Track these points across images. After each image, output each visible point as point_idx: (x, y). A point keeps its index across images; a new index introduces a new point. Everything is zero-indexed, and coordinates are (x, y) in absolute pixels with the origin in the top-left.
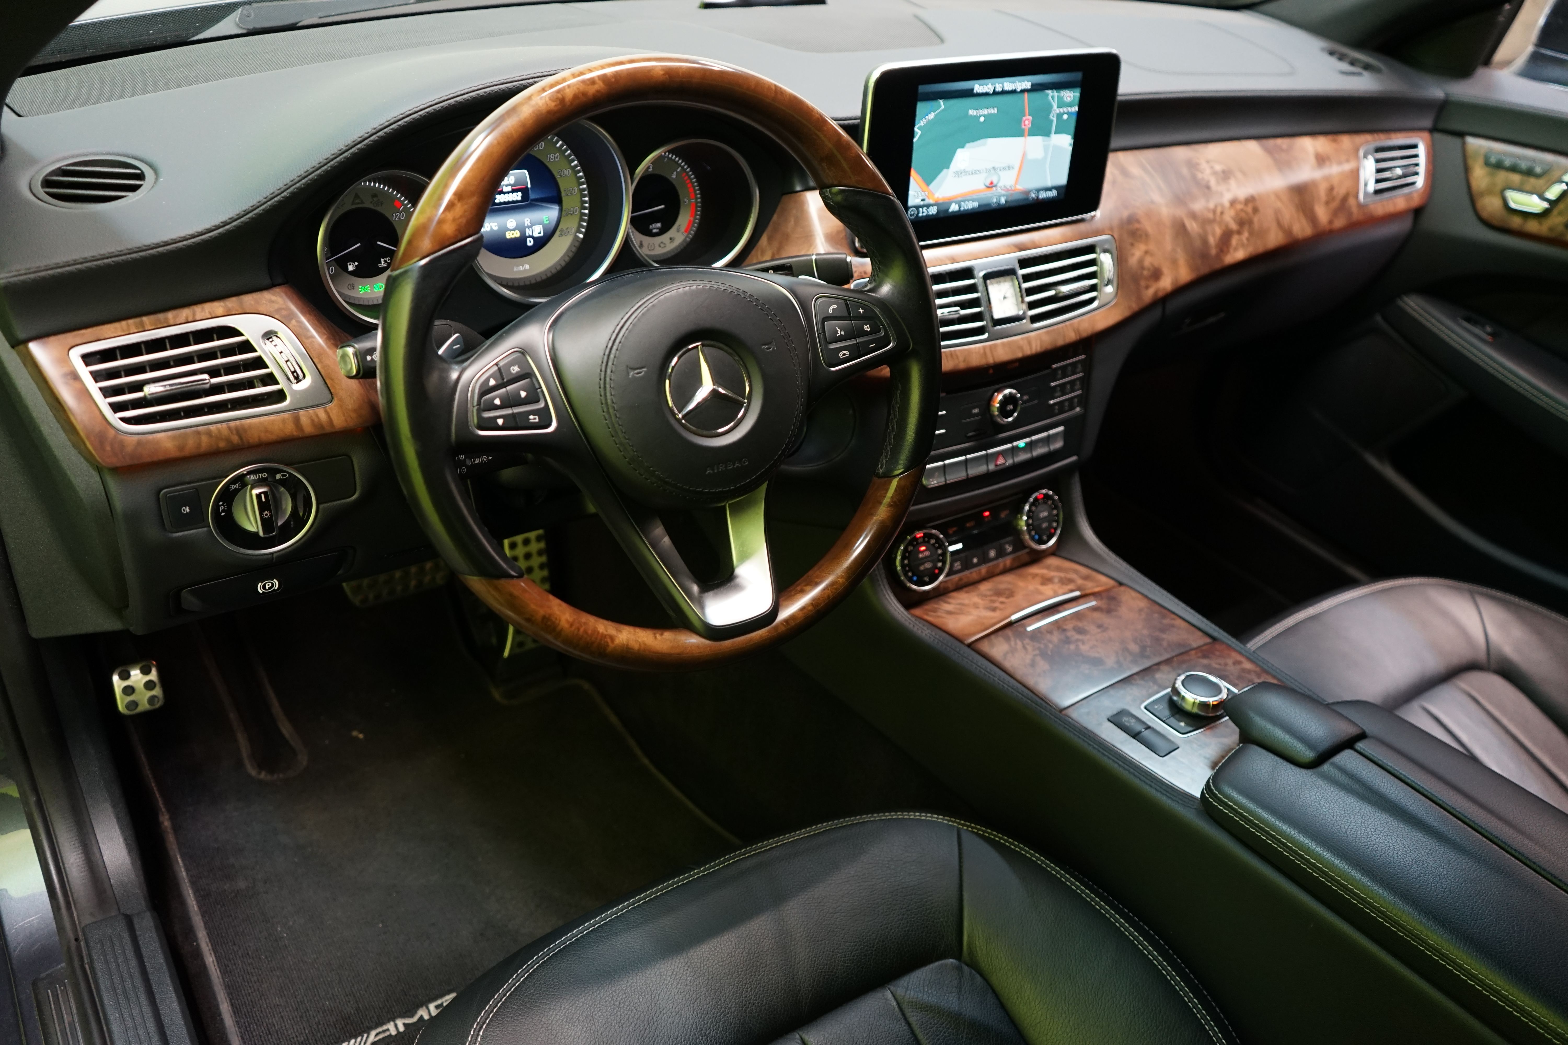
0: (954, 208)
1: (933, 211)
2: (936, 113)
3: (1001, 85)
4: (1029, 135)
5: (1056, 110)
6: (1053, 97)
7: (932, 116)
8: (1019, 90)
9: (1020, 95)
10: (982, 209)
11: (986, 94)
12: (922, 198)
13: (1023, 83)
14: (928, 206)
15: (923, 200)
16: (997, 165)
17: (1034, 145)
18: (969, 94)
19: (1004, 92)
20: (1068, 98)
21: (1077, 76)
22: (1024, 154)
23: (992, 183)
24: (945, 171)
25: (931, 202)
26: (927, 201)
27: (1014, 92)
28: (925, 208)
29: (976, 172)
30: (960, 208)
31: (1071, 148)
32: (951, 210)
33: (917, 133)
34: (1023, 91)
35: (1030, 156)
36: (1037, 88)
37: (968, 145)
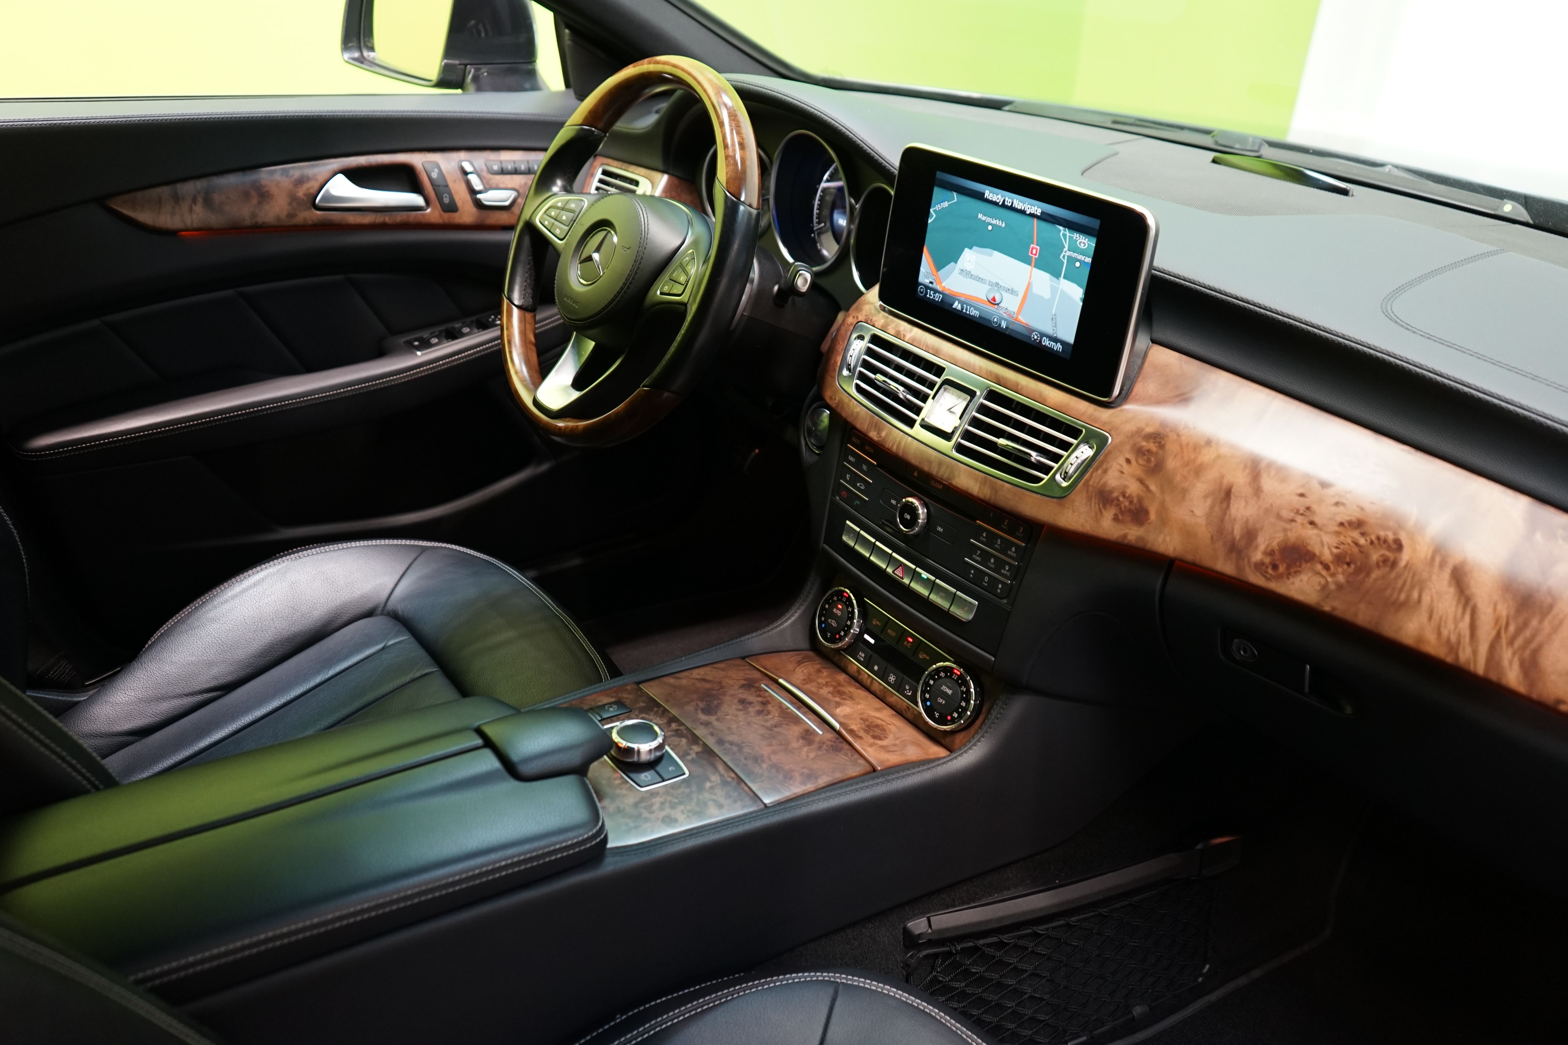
0: (957, 305)
1: (938, 298)
2: (949, 203)
3: (1010, 200)
4: (1036, 266)
5: (1066, 253)
6: (1065, 236)
7: (946, 204)
8: (1028, 212)
9: (1030, 219)
10: (981, 322)
11: (995, 203)
12: (931, 280)
13: (1034, 207)
14: (936, 291)
15: (931, 283)
16: (1001, 283)
17: (1042, 280)
18: (980, 196)
19: (1012, 208)
20: (1082, 245)
21: (1095, 223)
22: (1029, 285)
23: (994, 299)
24: (952, 263)
25: (939, 288)
26: (934, 286)
27: (1023, 212)
28: (932, 292)
29: (979, 279)
30: (962, 309)
31: (1081, 304)
32: (954, 307)
33: (933, 216)
34: (1032, 215)
35: (1035, 290)
36: (1045, 218)
37: (975, 248)
